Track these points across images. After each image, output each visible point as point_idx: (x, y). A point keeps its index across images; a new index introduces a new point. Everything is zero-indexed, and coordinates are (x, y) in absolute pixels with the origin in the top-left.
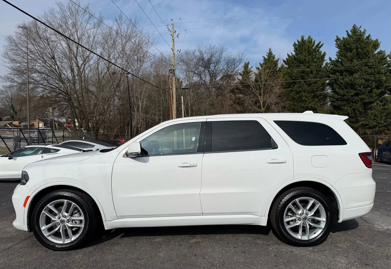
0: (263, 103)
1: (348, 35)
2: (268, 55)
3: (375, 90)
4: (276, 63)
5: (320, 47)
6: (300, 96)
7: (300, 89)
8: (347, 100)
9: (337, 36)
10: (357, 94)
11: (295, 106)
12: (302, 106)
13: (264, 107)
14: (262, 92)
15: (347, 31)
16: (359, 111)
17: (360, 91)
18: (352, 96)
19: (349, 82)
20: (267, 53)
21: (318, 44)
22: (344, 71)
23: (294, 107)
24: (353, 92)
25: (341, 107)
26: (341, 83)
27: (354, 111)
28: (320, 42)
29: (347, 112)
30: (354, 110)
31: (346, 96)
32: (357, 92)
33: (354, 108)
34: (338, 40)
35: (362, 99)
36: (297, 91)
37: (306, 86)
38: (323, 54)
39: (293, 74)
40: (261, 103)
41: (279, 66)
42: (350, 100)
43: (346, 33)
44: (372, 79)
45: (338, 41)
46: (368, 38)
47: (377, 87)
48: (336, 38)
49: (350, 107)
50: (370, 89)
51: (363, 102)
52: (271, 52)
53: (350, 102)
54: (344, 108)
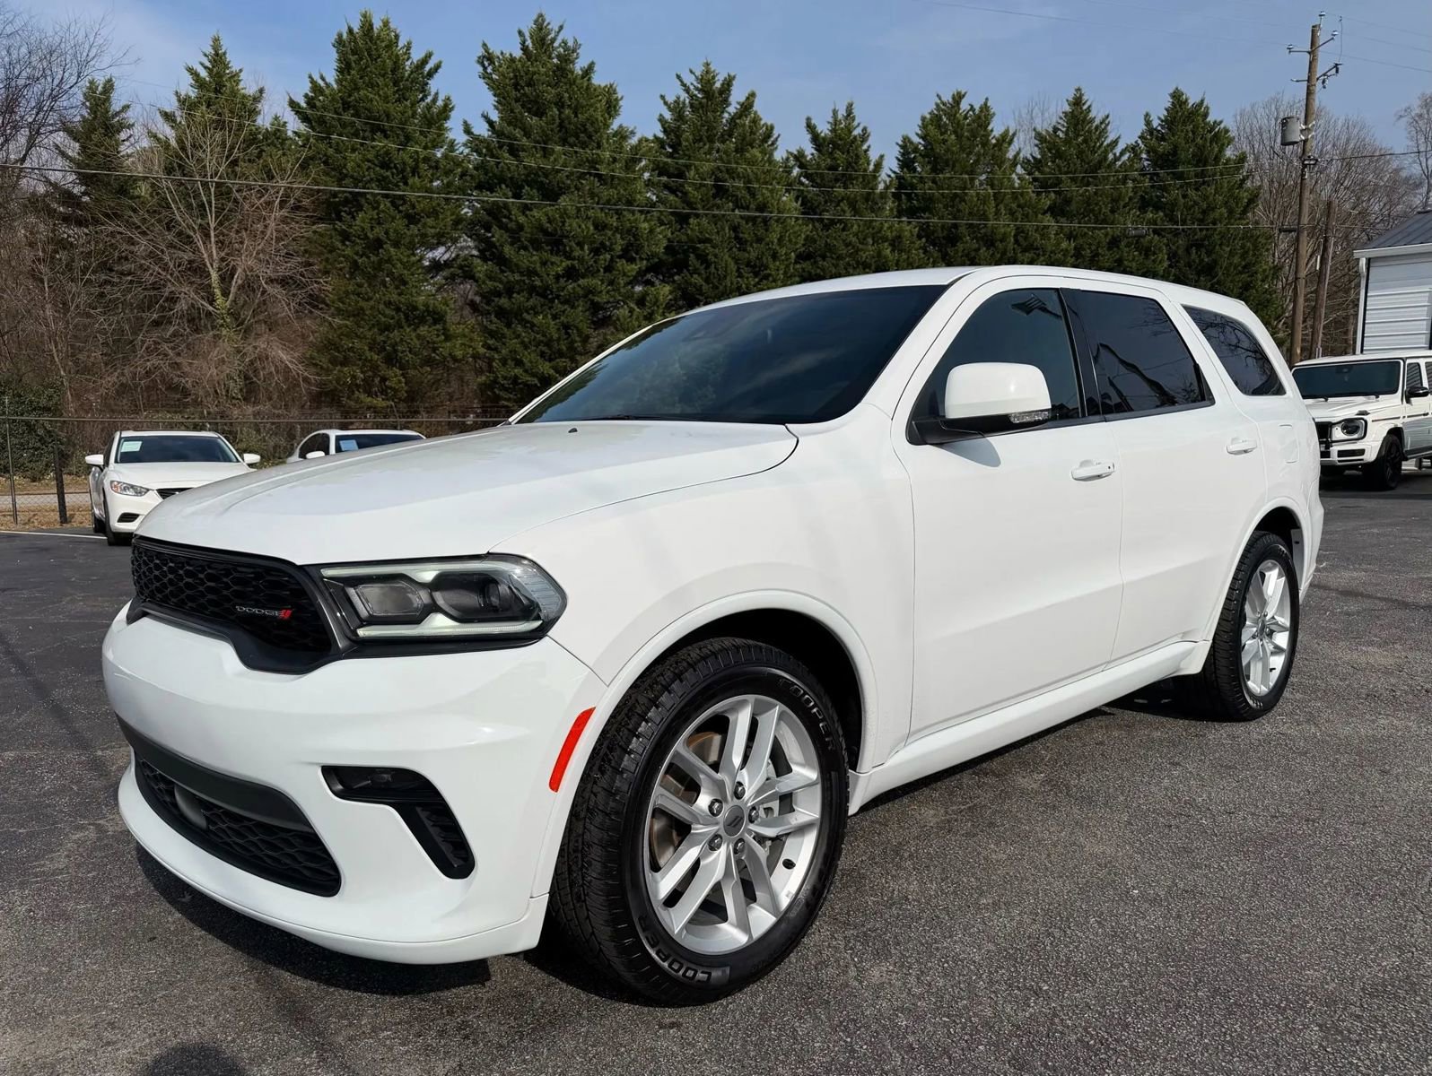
0: (222, 279)
1: (525, 49)
2: (208, 64)
3: (621, 264)
4: (248, 107)
5: (431, 74)
6: (381, 262)
7: (379, 232)
8: (543, 292)
9: (484, 45)
10: (571, 274)
11: (363, 299)
12: (390, 303)
13: (225, 294)
14: (212, 225)
15: (520, 33)
16: (580, 332)
17: (581, 260)
18: (558, 277)
19: (548, 225)
20: (205, 55)
21: (424, 61)
22: (523, 181)
23: (362, 304)
24: (561, 265)
25: (525, 315)
26: (521, 227)
27: (567, 333)
28: (429, 56)
29: (544, 335)
30: (566, 327)
31: (538, 275)
32: (573, 265)
33: (565, 321)
34: (489, 59)
35: (590, 292)
36: (366, 237)
37: (399, 224)
38: (446, 105)
39: (345, 165)
40: (214, 275)
41: (264, 121)
42: (552, 293)
43: (518, 40)
44: (615, 224)
45: (486, 63)
46: (588, 71)
47: (627, 255)
48: (481, 52)
49: (555, 317)
50: (608, 256)
51: (592, 301)
52: (225, 53)
53: (552, 301)
54: (535, 321)
